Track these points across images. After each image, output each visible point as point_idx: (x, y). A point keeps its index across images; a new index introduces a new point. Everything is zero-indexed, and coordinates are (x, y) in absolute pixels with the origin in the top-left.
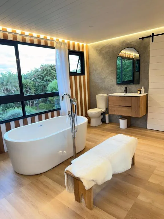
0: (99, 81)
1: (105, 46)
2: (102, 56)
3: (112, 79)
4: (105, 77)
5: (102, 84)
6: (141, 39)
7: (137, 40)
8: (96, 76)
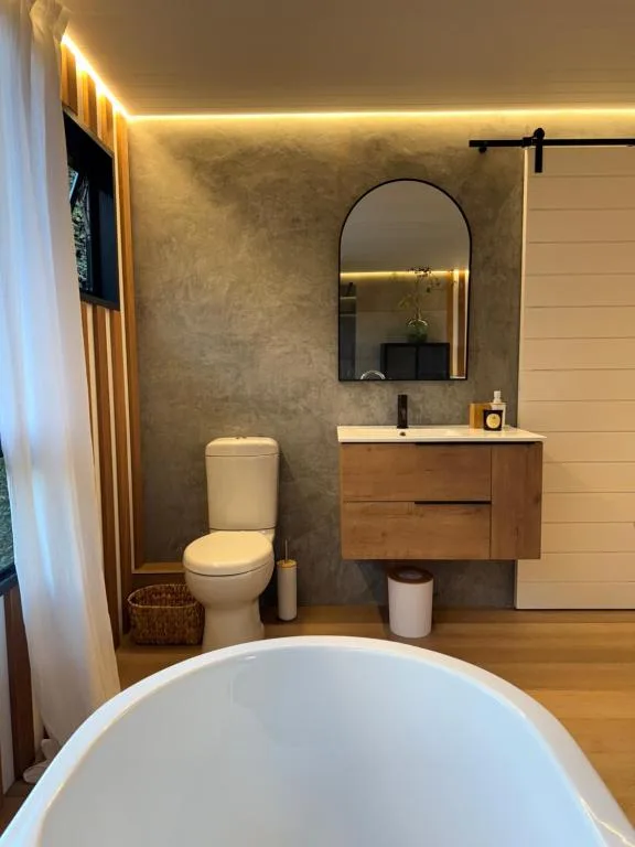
0: (212, 357)
1: (261, 149)
2: (231, 207)
3: (305, 351)
4: (256, 335)
5: (239, 375)
6: (476, 149)
7: (449, 148)
8: (189, 322)
